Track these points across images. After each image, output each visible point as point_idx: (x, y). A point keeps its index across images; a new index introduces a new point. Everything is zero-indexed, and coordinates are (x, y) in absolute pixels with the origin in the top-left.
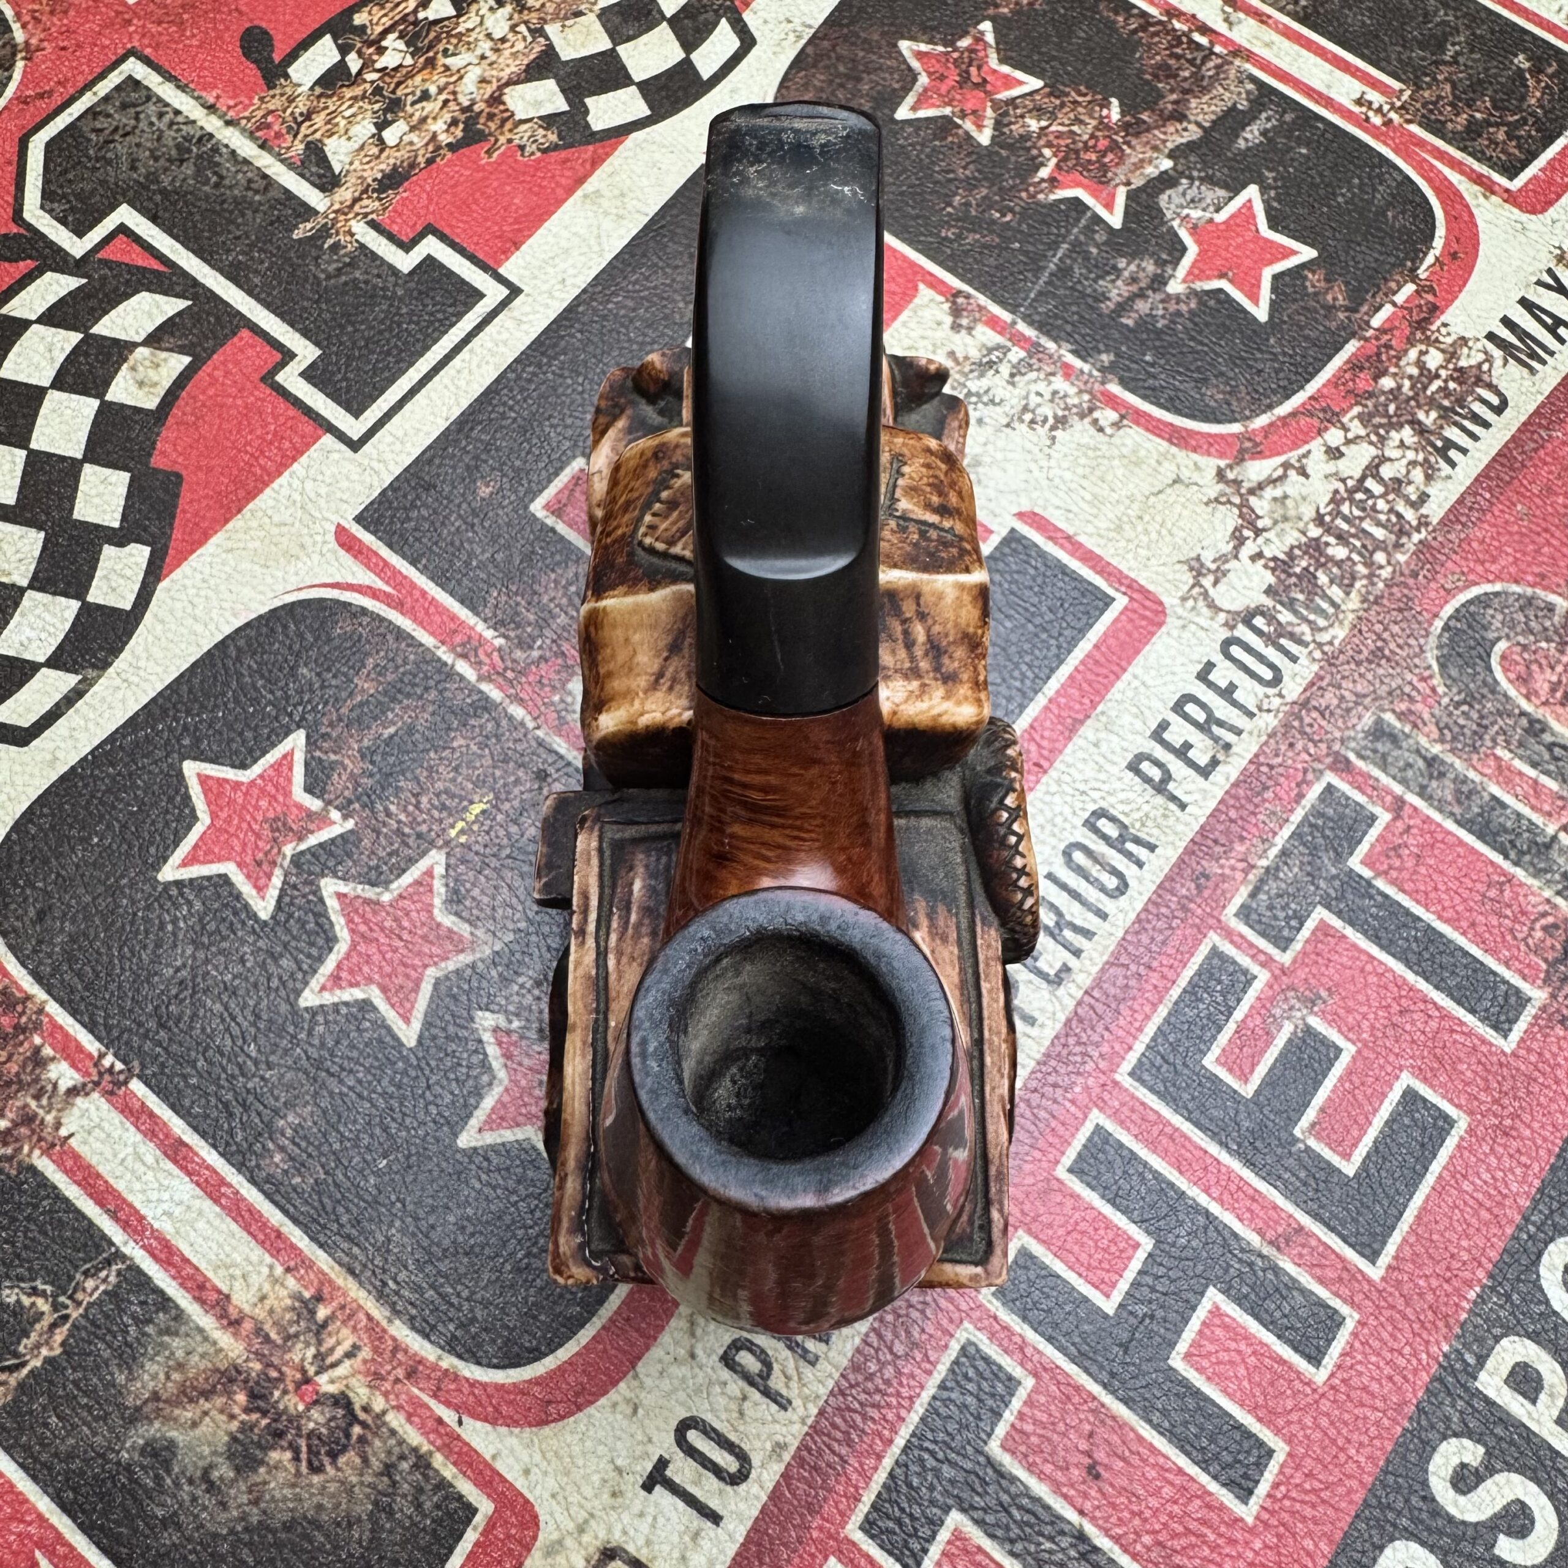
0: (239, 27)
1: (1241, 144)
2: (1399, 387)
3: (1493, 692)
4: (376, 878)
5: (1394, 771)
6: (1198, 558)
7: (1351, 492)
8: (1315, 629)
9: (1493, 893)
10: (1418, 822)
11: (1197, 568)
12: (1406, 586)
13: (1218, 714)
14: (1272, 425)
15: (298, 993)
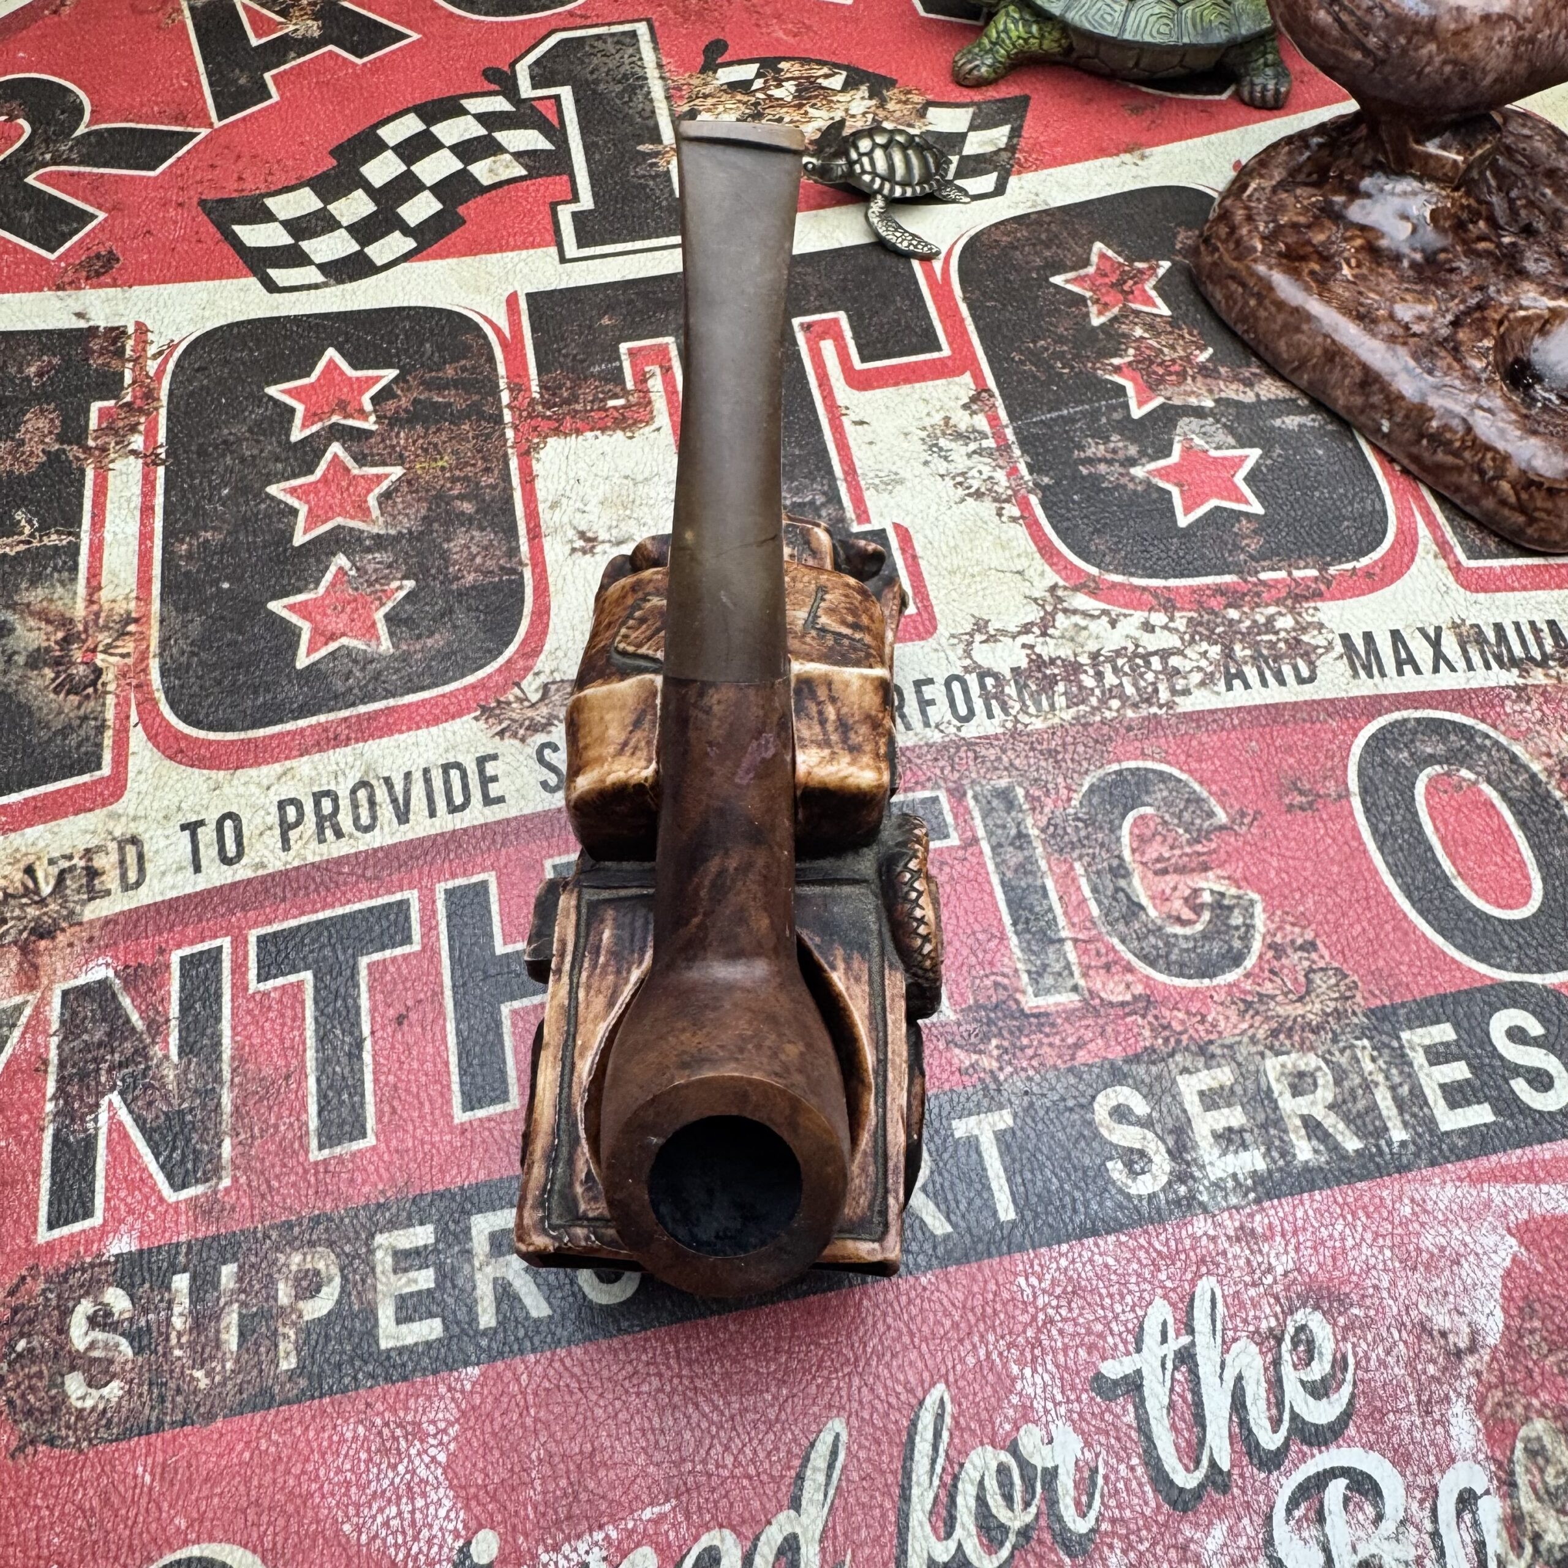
0: (716, 34)
1: (1278, 422)
2: (1240, 621)
3: (1112, 831)
4: (361, 460)
5: (990, 822)
6: (987, 622)
7: (1136, 655)
8: (1024, 709)
9: (980, 936)
10: (974, 860)
11: (981, 626)
12: (1117, 731)
13: (906, 710)
14: (1122, 585)
15: (270, 483)
